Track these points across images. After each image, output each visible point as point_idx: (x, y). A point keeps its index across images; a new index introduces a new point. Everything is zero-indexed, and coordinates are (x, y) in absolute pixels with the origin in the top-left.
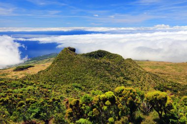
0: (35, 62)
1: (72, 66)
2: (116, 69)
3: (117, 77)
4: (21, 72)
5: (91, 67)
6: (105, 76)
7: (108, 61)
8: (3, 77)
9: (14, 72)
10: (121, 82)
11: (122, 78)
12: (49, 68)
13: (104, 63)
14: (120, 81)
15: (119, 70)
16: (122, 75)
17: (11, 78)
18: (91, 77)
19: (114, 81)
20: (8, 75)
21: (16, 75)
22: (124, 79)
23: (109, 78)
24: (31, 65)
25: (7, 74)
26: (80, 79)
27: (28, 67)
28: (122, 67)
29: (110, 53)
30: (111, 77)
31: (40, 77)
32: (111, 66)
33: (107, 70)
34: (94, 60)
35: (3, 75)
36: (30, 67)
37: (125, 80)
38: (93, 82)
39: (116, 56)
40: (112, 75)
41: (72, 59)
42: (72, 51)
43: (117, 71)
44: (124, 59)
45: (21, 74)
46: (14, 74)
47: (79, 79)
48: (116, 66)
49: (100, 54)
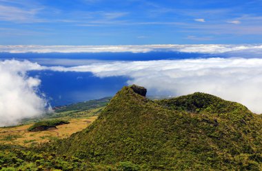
0: (71, 115)
1: (136, 124)
2: (232, 136)
3: (234, 153)
4: (43, 133)
5: (176, 129)
6: (206, 149)
7: (213, 117)
8: (7, 143)
9: (30, 133)
10: (245, 165)
11: (246, 156)
12: (91, 128)
13: (204, 120)
14: (241, 164)
15: (238, 138)
16: (247, 150)
17: (22, 144)
18: (175, 150)
19: (227, 161)
20: (18, 139)
21: (32, 138)
22: (251, 158)
23: (215, 155)
24: (64, 119)
25: (16, 137)
26: (151, 153)
27: (58, 124)
28: (246, 132)
29: (221, 100)
30: (219, 153)
31: (73, 145)
32: (221, 129)
33: (209, 136)
34: (184, 113)
35: (9, 138)
36: (62, 123)
37: (254, 162)
38: (179, 161)
39: (233, 106)
40: (221, 148)
41: (136, 111)
42: (139, 93)
43: (233, 140)
44: (251, 115)
45: (43, 138)
46: (28, 136)
47: (148, 153)
48: (233, 129)
49: (200, 101)
